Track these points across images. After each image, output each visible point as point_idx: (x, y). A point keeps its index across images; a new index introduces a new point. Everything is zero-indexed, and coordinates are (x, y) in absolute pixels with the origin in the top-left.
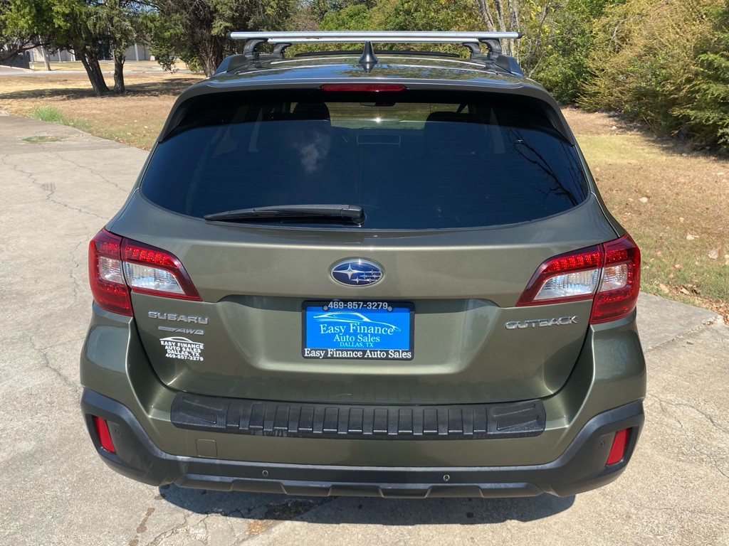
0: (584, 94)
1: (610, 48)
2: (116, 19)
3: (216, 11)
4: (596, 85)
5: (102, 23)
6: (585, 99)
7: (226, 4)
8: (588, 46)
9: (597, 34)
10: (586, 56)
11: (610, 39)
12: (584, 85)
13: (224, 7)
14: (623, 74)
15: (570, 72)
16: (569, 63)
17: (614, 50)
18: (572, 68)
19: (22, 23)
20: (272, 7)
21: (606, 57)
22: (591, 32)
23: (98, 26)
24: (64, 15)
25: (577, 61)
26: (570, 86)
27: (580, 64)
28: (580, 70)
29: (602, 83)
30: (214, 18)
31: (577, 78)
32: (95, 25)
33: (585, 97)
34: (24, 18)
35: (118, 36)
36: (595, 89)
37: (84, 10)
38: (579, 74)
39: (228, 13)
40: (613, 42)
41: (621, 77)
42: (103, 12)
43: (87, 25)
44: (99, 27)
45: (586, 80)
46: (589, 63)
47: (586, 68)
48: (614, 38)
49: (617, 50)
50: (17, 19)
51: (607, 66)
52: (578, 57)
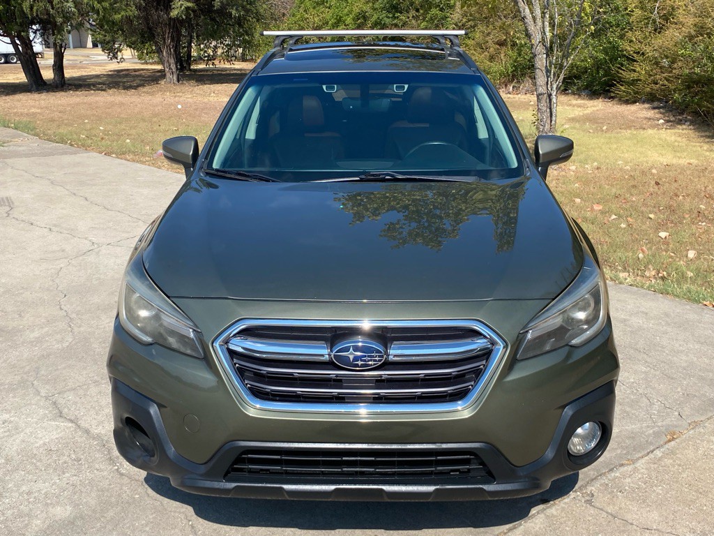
0: (621, 81)
1: (650, 28)
4: (634, 71)
6: (623, 88)
8: (624, 27)
9: (633, 11)
10: (622, 37)
11: (650, 18)
12: (621, 71)
14: (667, 57)
15: (601, 56)
16: (601, 46)
17: (655, 30)
18: (605, 51)
21: (646, 38)
22: (626, 9)
23: (35, 8)
25: (610, 43)
26: (601, 72)
27: (614, 47)
28: (614, 54)
29: (641, 70)
31: (611, 63)
32: (31, 8)
33: (622, 85)
35: (59, 20)
36: (634, 76)
38: (613, 59)
40: (654, 21)
41: (665, 62)
43: (22, 8)
44: (37, 11)
45: (622, 65)
46: (628, 48)
47: (622, 51)
48: (655, 15)
49: (658, 30)
51: (647, 49)
52: (611, 39)
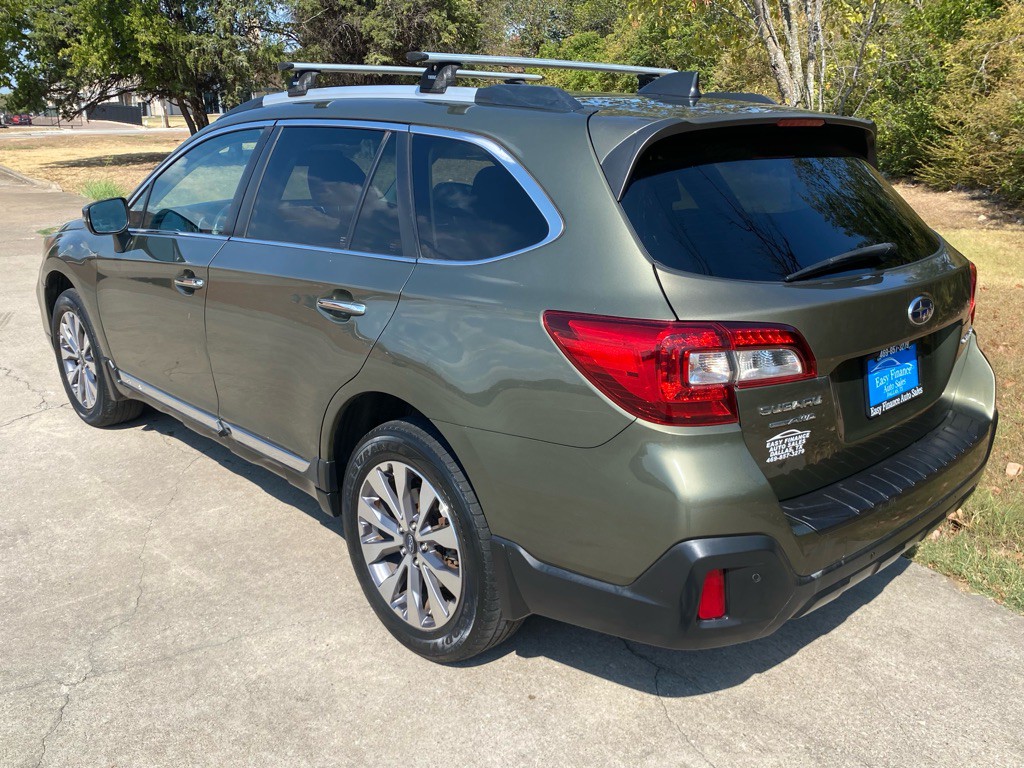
0: (929, 161)
1: (974, 89)
2: (226, 52)
3: (372, 39)
4: (948, 147)
5: (207, 57)
6: (931, 170)
7: (384, 30)
8: (937, 86)
9: (952, 66)
10: (933, 102)
11: (975, 74)
12: (929, 147)
13: (382, 33)
14: (995, 128)
15: (905, 127)
16: (904, 113)
17: (981, 91)
18: (910, 121)
19: (94, 59)
20: (450, 33)
21: (966, 102)
22: (942, 63)
23: (200, 62)
24: (153, 46)
25: (917, 109)
26: (905, 149)
27: (922, 114)
28: (922, 123)
29: (959, 145)
30: (368, 49)
31: (917, 136)
32: (196, 60)
33: (931, 166)
34: (98, 52)
35: (230, 77)
36: (946, 153)
37: (181, 39)
38: (920, 131)
39: (387, 42)
40: (980, 79)
41: (993, 136)
42: (210, 43)
43: (185, 61)
44: (202, 67)
45: (932, 138)
46: (938, 114)
47: (933, 120)
48: (982, 72)
49: (986, 91)
50: (87, 53)
51: (969, 118)
52: (919, 104)
